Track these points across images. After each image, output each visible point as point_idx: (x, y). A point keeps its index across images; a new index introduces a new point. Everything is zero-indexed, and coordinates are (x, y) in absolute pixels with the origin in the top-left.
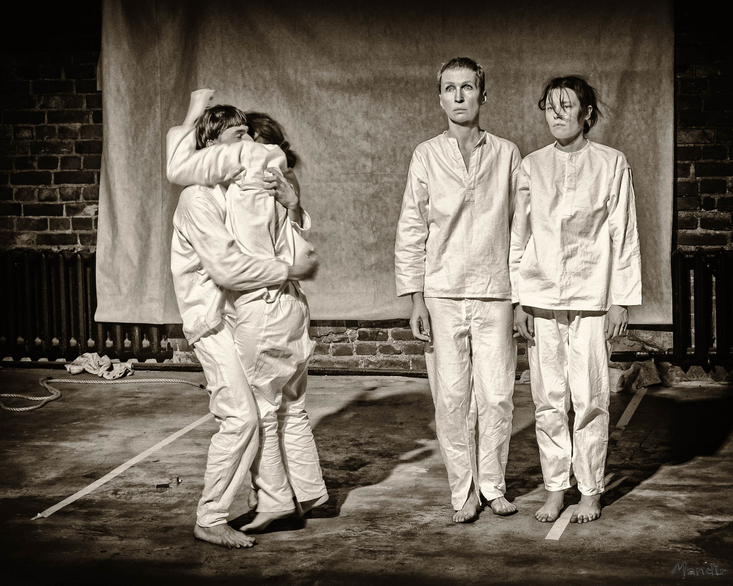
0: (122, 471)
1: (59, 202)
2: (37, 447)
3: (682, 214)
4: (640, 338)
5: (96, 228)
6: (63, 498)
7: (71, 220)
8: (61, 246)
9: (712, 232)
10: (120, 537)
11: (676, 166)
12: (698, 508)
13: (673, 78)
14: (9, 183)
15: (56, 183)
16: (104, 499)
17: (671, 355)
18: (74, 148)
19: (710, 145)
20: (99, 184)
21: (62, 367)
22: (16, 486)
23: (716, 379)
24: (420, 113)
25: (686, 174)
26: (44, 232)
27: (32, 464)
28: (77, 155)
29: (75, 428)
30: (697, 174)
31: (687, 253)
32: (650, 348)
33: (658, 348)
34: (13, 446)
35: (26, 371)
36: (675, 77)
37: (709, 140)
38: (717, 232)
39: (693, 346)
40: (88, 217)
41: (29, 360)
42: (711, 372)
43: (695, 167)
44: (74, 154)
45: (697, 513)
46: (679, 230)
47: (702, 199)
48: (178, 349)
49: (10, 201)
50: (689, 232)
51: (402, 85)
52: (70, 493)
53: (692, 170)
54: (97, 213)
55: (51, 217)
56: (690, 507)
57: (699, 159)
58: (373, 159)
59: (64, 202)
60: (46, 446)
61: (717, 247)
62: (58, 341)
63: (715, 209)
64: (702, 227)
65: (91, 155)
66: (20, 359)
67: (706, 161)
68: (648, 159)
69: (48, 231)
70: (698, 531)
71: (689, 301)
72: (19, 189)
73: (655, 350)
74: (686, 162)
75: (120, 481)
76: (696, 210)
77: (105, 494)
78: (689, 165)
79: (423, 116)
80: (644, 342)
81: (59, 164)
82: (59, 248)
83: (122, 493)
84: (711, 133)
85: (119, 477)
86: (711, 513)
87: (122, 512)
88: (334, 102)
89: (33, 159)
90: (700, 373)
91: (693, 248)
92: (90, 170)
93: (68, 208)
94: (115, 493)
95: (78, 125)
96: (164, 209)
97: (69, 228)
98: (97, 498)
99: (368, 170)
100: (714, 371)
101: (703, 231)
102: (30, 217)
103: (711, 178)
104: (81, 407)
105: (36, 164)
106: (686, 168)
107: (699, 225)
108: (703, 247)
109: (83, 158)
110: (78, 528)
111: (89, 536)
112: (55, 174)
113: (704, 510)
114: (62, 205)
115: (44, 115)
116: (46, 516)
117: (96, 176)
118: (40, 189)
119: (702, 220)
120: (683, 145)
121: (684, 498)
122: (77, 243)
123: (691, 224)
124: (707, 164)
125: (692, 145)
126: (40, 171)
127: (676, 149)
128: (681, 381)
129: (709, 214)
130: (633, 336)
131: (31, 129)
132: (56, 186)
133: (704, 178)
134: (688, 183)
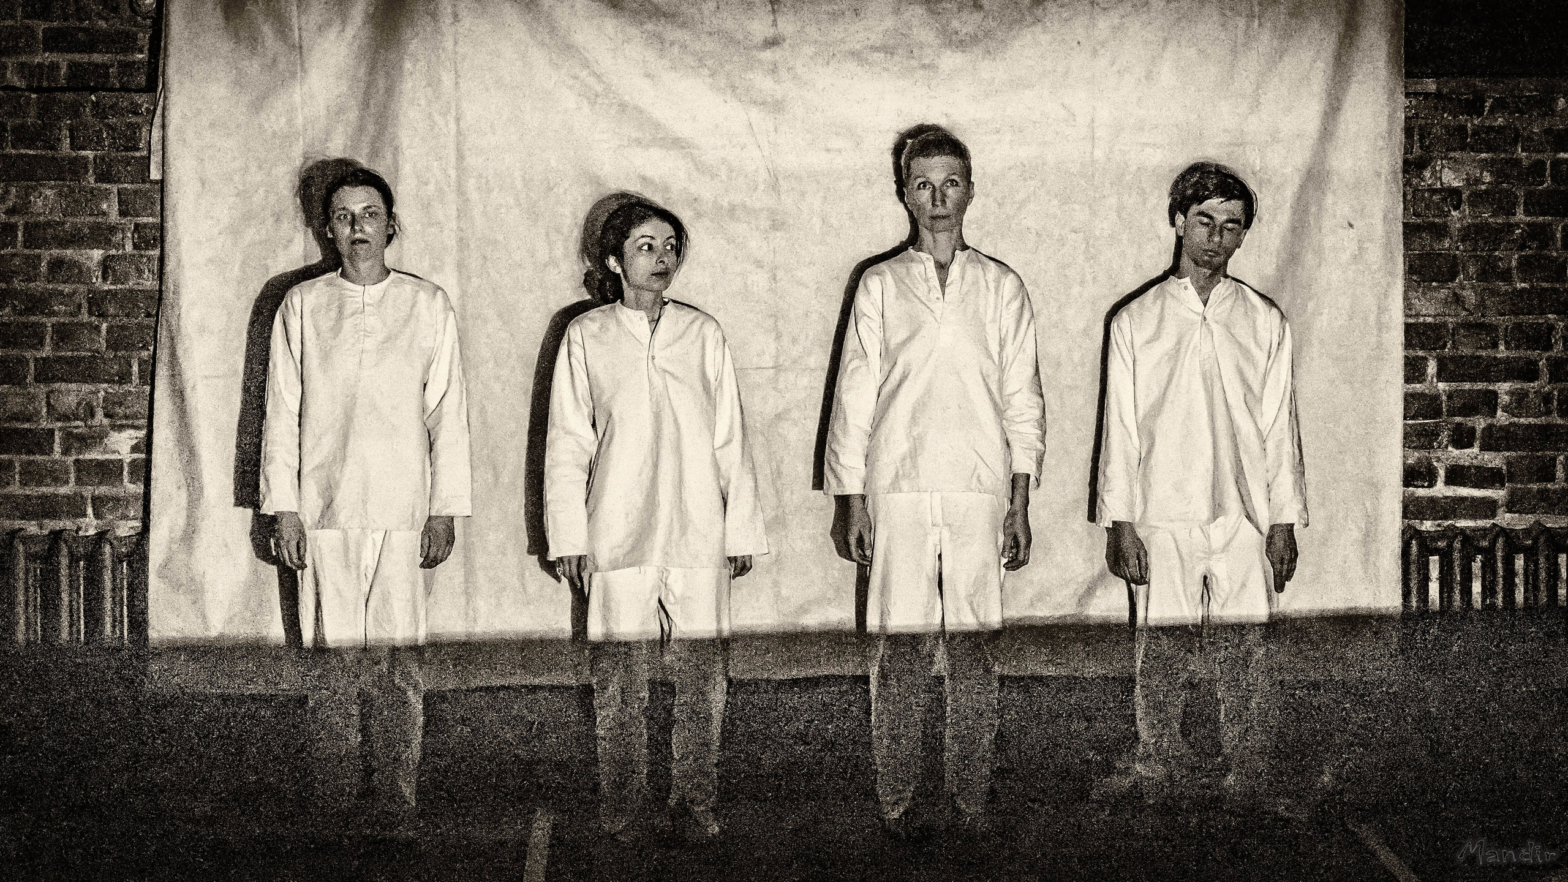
7: (72, 464)
8: (46, 522)
13: (1401, 185)
15: (39, 380)
18: (85, 304)
19: (1467, 320)
25: (1422, 376)
26: (6, 490)
28: (92, 319)
30: (1440, 378)
37: (1465, 310)
40: (114, 457)
43: (1437, 364)
44: (84, 317)
50: (1425, 492)
53: (1432, 368)
55: (25, 457)
57: (1445, 346)
59: (57, 425)
63: (1474, 446)
64: (1448, 482)
69: (14, 489)
74: (1420, 353)
78: (1426, 360)
81: (48, 340)
82: (42, 526)
84: (1470, 296)
91: (1429, 525)
93: (68, 436)
95: (97, 254)
97: (67, 482)
101: (1449, 491)
103: (1468, 386)
106: (1422, 366)
107: (1441, 478)
108: (1452, 522)
109: (104, 326)
112: (38, 361)
114: (52, 431)
115: (16, 229)
119: (1447, 469)
120: (1413, 320)
122: (85, 515)
123: (1424, 476)
125: (1430, 319)
129: (1463, 457)
132: (40, 389)
133: (1453, 385)
134: (1425, 394)
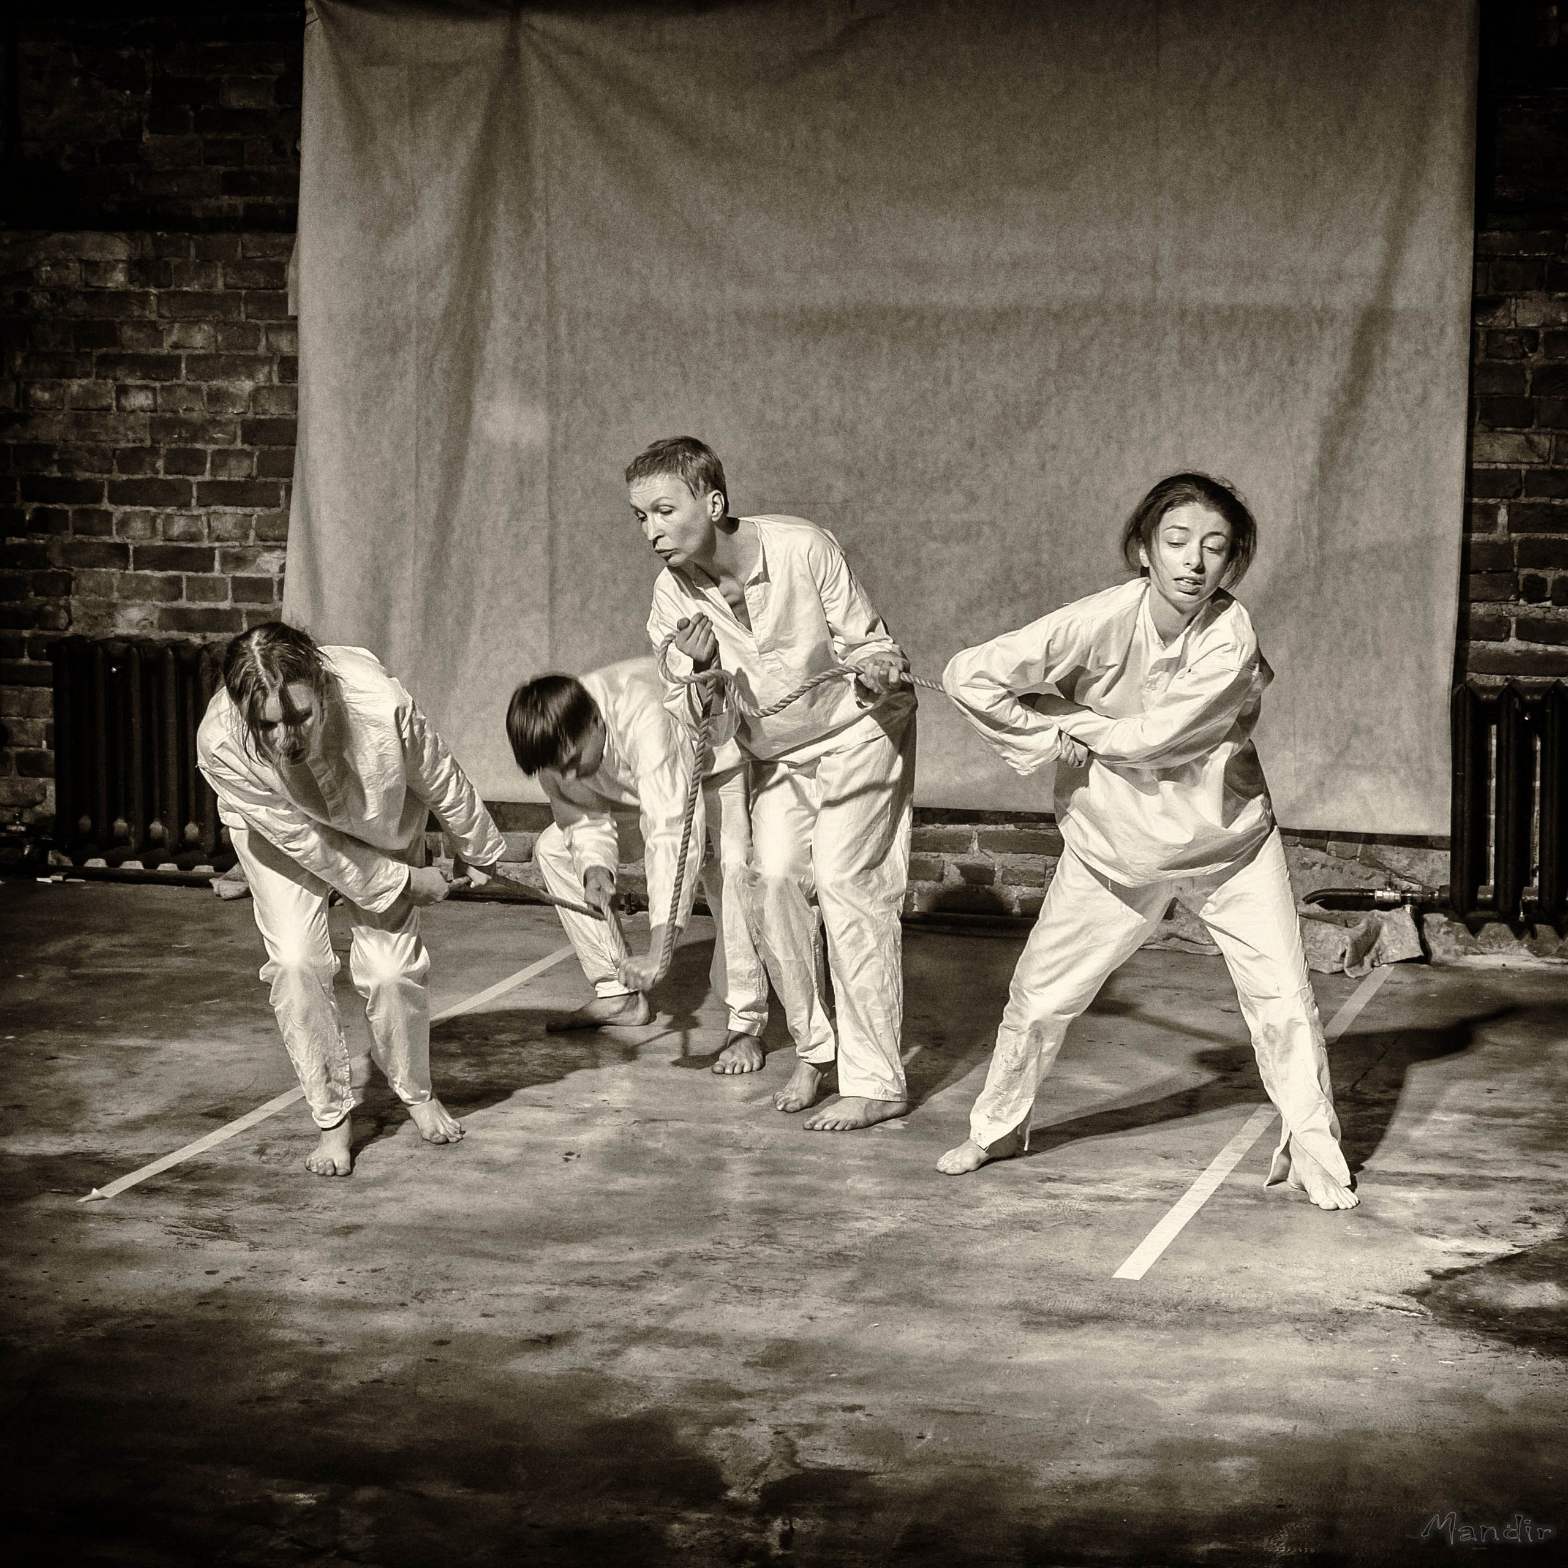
0: (282, 1107)
1: (206, 544)
2: (120, 1048)
3: (1479, 609)
4: (1385, 863)
5: (281, 600)
6: (152, 1157)
7: (229, 580)
8: (208, 634)
9: (1539, 647)
10: (252, 1243)
11: (1468, 510)
12: (1437, 1223)
13: (1468, 325)
14: (106, 500)
15: (201, 504)
16: (235, 1163)
17: (1446, 899)
18: (239, 433)
19: (1542, 467)
20: (288, 508)
21: (203, 883)
22: (63, 1129)
23: (1538, 952)
24: (948, 381)
25: (1490, 523)
26: (175, 604)
27: (104, 1085)
28: (247, 447)
29: (207, 1012)
30: (1511, 527)
31: (1484, 689)
32: (1405, 884)
33: (1420, 883)
34: (73, 1047)
35: (130, 888)
36: (1473, 324)
37: (1540, 457)
38: (1551, 648)
39: (1492, 882)
40: (264, 575)
41: (138, 865)
42: (1527, 937)
43: (1509, 513)
44: (239, 444)
45: (1436, 1233)
46: (1473, 642)
47: (1521, 578)
48: (443, 854)
49: (106, 538)
50: (1493, 645)
51: (912, 323)
52: (169, 1148)
53: (1503, 517)
54: (282, 569)
55: (190, 574)
56: (1424, 1220)
57: (1517, 494)
58: (849, 472)
59: (217, 544)
60: (138, 1049)
61: (1549, 679)
62: (196, 830)
63: (1547, 600)
64: (1520, 637)
65: (273, 448)
66: (120, 864)
67: (1532, 500)
68: (1412, 492)
69: (183, 603)
70: (1429, 1272)
71: (1487, 789)
72: (125, 513)
73: (1415, 887)
74: (1491, 501)
75: (276, 1127)
76: (1507, 601)
77: (239, 1154)
78: (1497, 507)
79: (955, 389)
80: (1392, 871)
81: (208, 466)
82: (204, 638)
83: (275, 1151)
84: (1544, 442)
85: (276, 1118)
86: (1464, 1235)
87: (266, 1192)
88: (771, 353)
89: (153, 451)
90: (1504, 937)
91: (1498, 680)
92: (269, 480)
93: (226, 556)
94: (261, 1151)
95: (247, 385)
96: (420, 565)
97: (225, 598)
98: (222, 1160)
99: (837, 497)
100: (1534, 935)
101: (1522, 646)
102: (148, 572)
103: (1542, 536)
104: (228, 967)
105: (160, 464)
106: (1489, 514)
107: (1513, 632)
108: (1521, 678)
109: (257, 453)
110: (169, 1221)
111: (188, 1240)
112: (200, 485)
113: (1451, 1227)
114: (212, 549)
115: (180, 363)
116: (110, 1195)
117: (282, 493)
118: (169, 516)
119: (1519, 622)
120: (1484, 466)
121: (1415, 1201)
123: (1497, 629)
124: (1532, 506)
125: (1504, 466)
126: (170, 477)
127: (1470, 474)
128: (1465, 954)
129: (1534, 610)
130: (1370, 857)
131: (154, 390)
132: (202, 511)
133: (1525, 535)
134: (1494, 544)
